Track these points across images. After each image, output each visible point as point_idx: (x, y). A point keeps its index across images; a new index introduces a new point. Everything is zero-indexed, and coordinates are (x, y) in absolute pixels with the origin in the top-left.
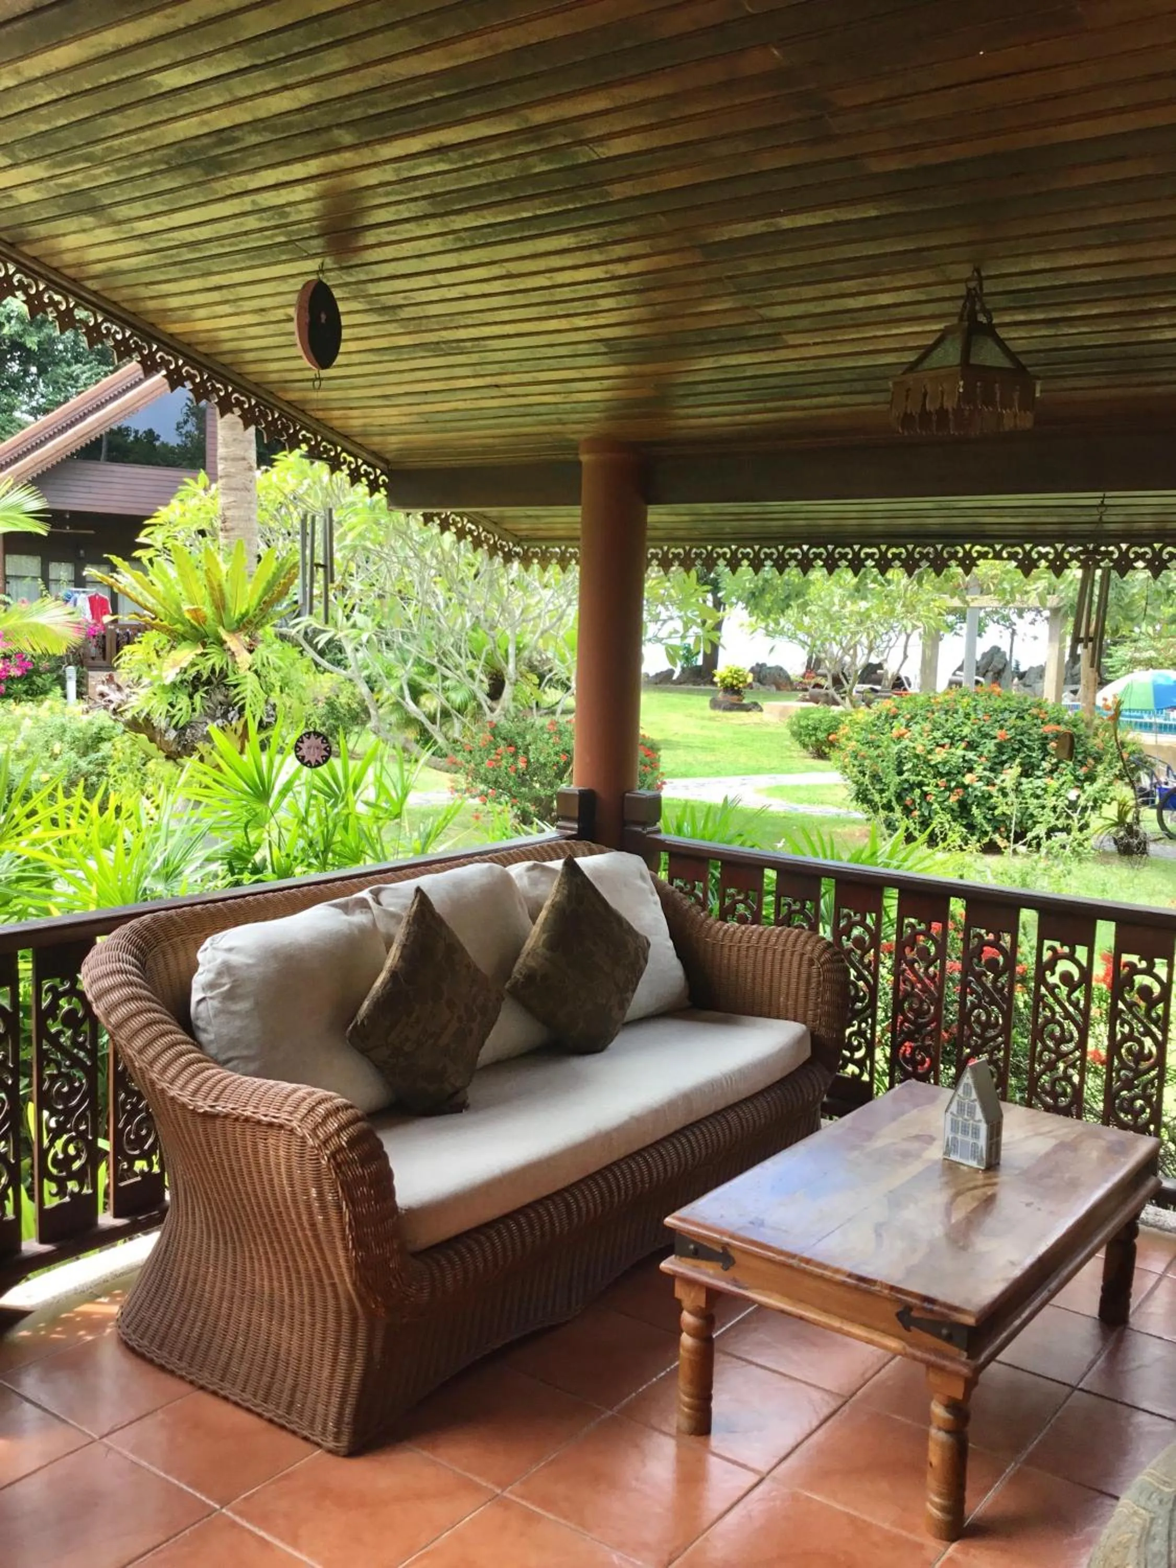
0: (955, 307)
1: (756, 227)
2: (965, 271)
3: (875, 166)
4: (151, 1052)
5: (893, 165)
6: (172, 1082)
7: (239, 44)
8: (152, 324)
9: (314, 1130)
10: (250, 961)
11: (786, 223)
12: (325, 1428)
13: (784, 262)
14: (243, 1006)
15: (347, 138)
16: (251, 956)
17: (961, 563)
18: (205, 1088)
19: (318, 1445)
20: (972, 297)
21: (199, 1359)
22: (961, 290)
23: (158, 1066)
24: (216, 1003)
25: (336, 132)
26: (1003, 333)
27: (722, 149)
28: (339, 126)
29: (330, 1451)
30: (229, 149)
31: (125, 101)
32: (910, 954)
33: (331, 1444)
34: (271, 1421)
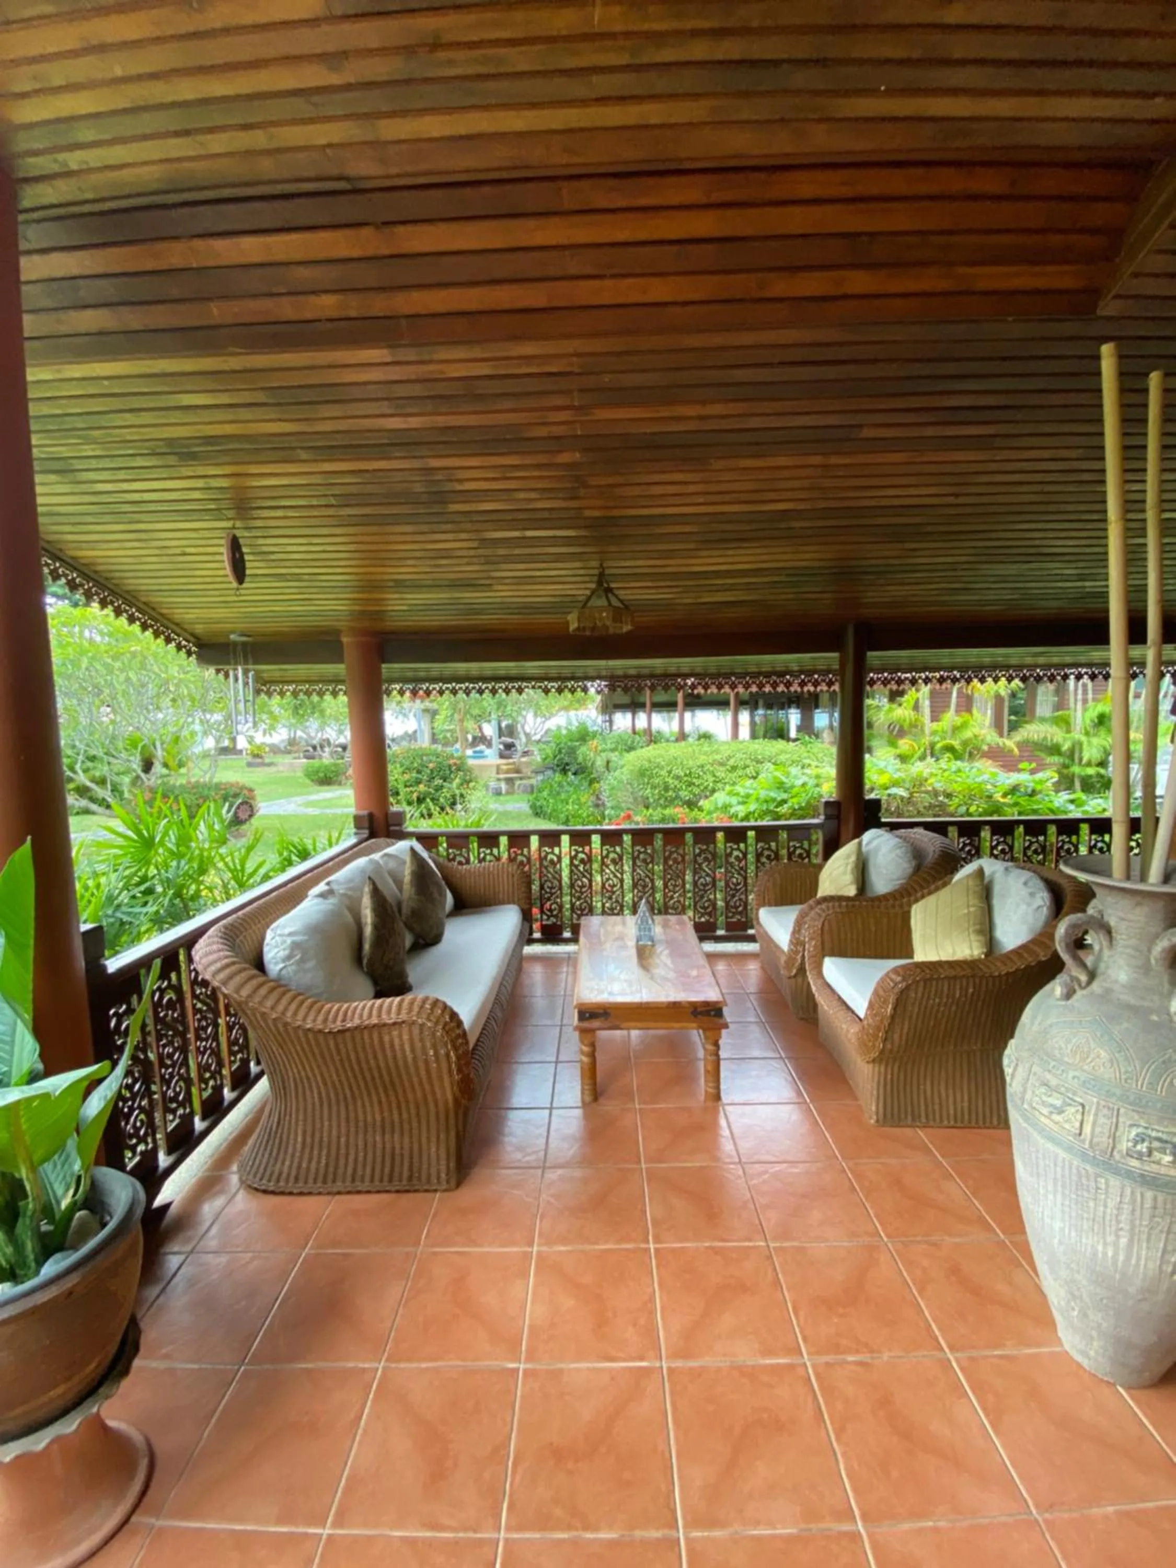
0: (595, 579)
1: (516, 534)
2: (595, 564)
3: (588, 513)
4: (280, 1008)
5: (597, 513)
6: (304, 1019)
7: (262, 389)
8: (61, 550)
9: (429, 1019)
10: (306, 938)
11: (529, 533)
12: (439, 1178)
13: (517, 551)
14: (310, 965)
15: (304, 455)
16: (304, 934)
17: (570, 690)
18: (331, 1017)
19: (436, 1191)
20: (601, 575)
21: (330, 1177)
22: (596, 572)
23: (289, 1014)
24: (293, 967)
25: (299, 451)
26: (616, 592)
27: (522, 495)
28: (302, 448)
29: (446, 1190)
30: (210, 448)
31: (145, 406)
32: (545, 863)
33: (444, 1186)
34: (398, 1191)
